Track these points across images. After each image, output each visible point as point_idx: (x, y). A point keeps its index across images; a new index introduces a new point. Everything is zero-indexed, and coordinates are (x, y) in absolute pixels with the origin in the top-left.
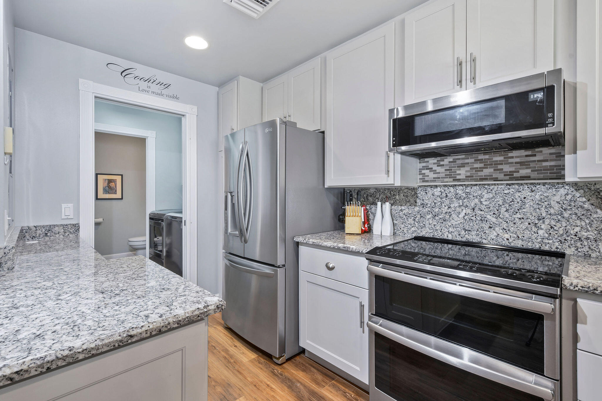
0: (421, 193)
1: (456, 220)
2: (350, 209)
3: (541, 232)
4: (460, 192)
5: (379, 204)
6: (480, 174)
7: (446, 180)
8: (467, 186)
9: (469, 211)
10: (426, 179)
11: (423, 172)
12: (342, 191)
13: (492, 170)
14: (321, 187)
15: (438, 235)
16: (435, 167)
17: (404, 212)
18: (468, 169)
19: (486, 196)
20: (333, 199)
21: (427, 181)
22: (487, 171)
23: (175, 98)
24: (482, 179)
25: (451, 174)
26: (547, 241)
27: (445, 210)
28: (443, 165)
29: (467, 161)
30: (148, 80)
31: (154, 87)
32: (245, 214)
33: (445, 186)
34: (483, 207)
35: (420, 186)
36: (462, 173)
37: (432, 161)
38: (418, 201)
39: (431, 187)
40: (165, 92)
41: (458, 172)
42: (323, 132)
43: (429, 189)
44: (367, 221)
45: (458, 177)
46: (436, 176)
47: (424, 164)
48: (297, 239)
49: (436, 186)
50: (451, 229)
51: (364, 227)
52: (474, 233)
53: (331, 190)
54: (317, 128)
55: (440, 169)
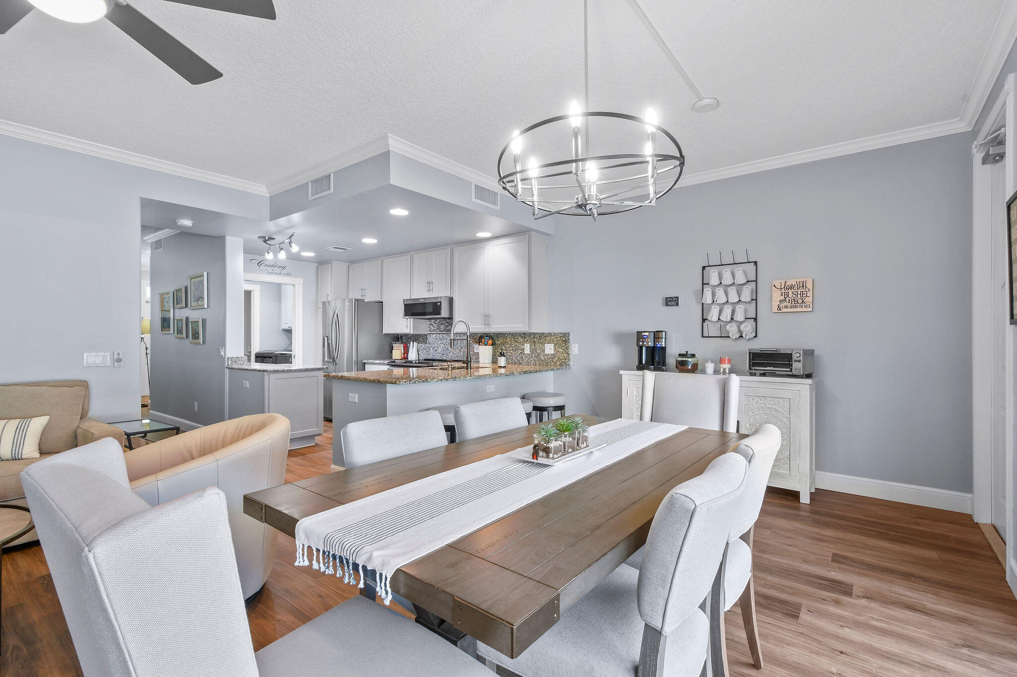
0: (428, 337)
1: (440, 350)
2: (395, 346)
4: (441, 336)
5: (412, 343)
6: (446, 328)
8: (442, 334)
11: (430, 326)
12: (397, 336)
13: (449, 327)
14: (381, 333)
15: (434, 358)
16: (434, 324)
17: (423, 346)
18: (444, 326)
20: (389, 340)
21: (431, 331)
23: (289, 274)
25: (438, 329)
27: (436, 345)
29: (444, 322)
30: (273, 266)
31: (277, 270)
32: (335, 349)
33: (436, 334)
35: (428, 334)
36: (442, 327)
37: (433, 321)
38: (427, 341)
39: (432, 334)
40: (283, 271)
42: (382, 302)
44: (406, 351)
45: (440, 330)
46: (434, 328)
47: (430, 322)
48: (364, 361)
49: (434, 334)
50: (438, 354)
51: (404, 355)
53: (386, 335)
54: (379, 299)
55: (435, 325)
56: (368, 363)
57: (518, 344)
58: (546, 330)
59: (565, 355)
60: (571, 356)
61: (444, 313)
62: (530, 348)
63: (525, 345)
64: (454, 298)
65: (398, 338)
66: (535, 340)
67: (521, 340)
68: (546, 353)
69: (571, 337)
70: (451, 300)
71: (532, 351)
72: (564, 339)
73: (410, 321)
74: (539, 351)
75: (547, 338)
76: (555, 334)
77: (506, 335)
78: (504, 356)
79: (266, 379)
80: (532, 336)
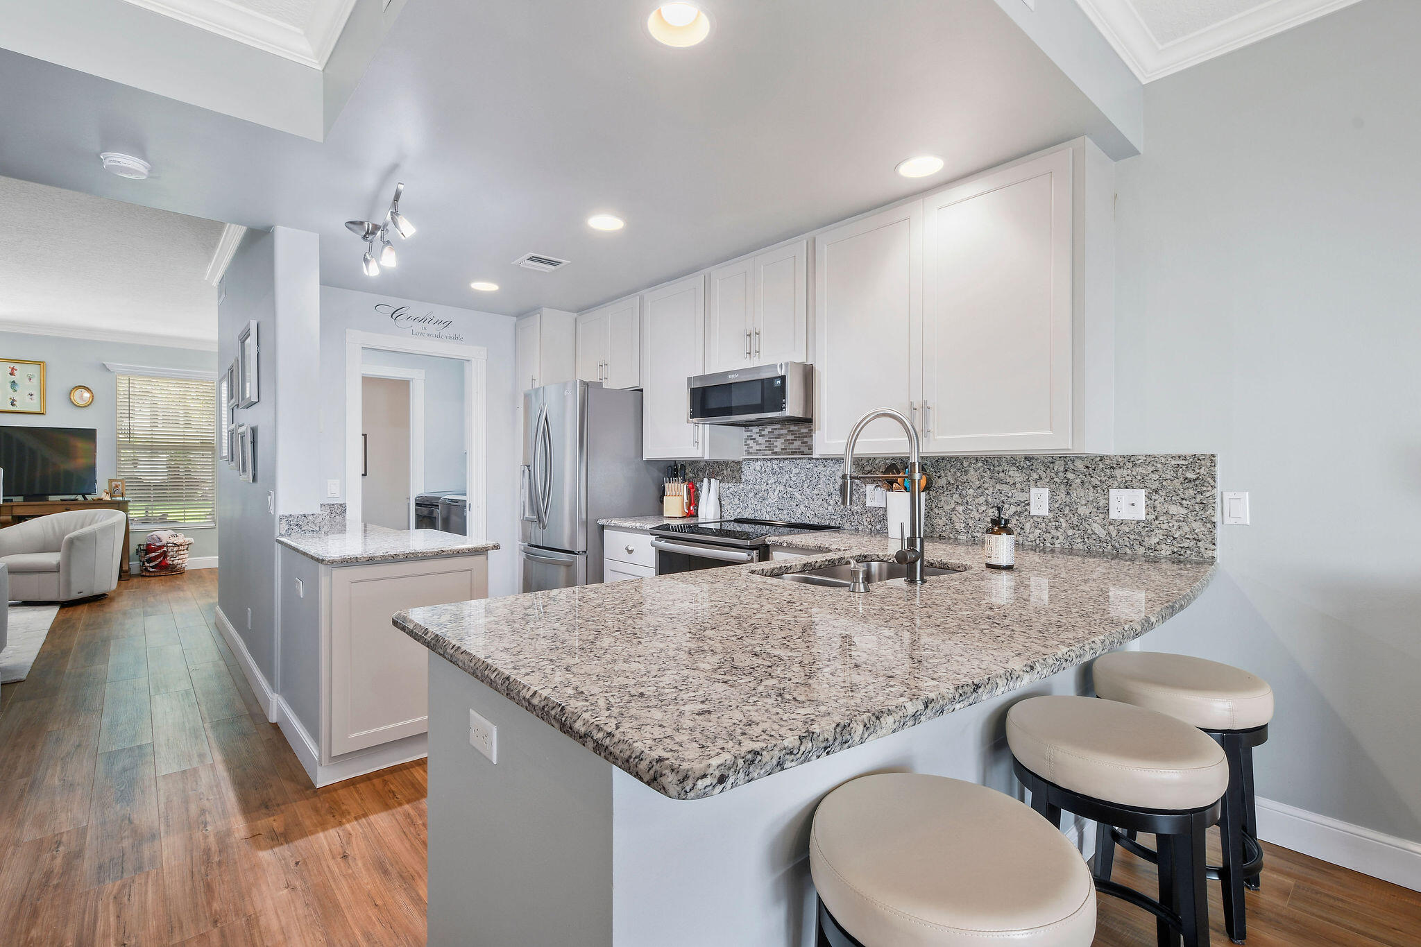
0: (745, 468)
1: (773, 498)
2: (670, 487)
3: (830, 508)
4: (775, 467)
5: (706, 480)
6: (792, 446)
7: (766, 452)
8: (780, 460)
9: (782, 488)
10: (751, 450)
11: (748, 442)
12: (673, 464)
13: (799, 443)
14: (640, 459)
15: (758, 516)
16: (757, 438)
17: (731, 489)
18: (782, 440)
19: (795, 471)
20: (656, 473)
21: (751, 453)
22: (797, 444)
24: (793, 453)
25: (770, 447)
26: (833, 517)
27: (764, 487)
28: (764, 435)
29: (782, 432)
32: (543, 495)
33: (764, 459)
34: (792, 483)
35: (744, 460)
36: (779, 444)
37: (755, 429)
38: (742, 477)
39: (753, 460)
41: (775, 444)
42: (641, 390)
43: (751, 463)
44: (694, 499)
45: (776, 450)
46: (758, 447)
47: (749, 434)
48: (601, 522)
49: (757, 460)
50: (769, 510)
51: (689, 509)
52: (785, 512)
53: (650, 462)
54: (634, 384)
55: (761, 440)
56: (610, 527)
57: (1006, 488)
58: (1111, 447)
59: (1195, 525)
60: (1219, 531)
61: (793, 407)
62: (1052, 500)
63: (1034, 491)
64: (817, 367)
65: (675, 470)
66: (1070, 476)
67: (1017, 476)
68: (1113, 515)
69: (1219, 470)
70: (808, 374)
71: (1058, 510)
72: (1191, 476)
73: (704, 429)
74: (1083, 511)
75: (1118, 472)
76: (1151, 460)
77: (965, 464)
78: (1009, 532)
79: (324, 582)
80: (1059, 466)
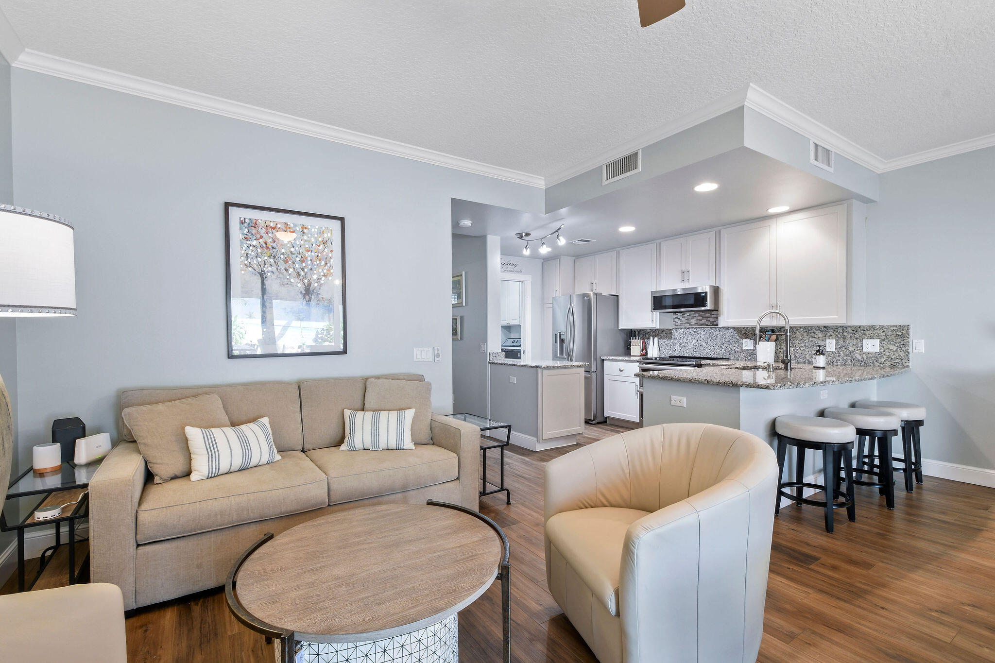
0: (674, 332)
1: (690, 346)
2: (633, 341)
3: (723, 350)
4: (692, 331)
5: (652, 338)
6: (701, 322)
7: (686, 325)
8: (695, 328)
9: (695, 341)
10: (677, 324)
11: (675, 320)
12: (630, 331)
13: (705, 320)
14: (617, 328)
15: (682, 355)
16: (681, 318)
17: (665, 343)
18: (695, 319)
19: (703, 333)
20: (624, 336)
21: (677, 325)
22: (704, 321)
23: (519, 272)
24: (701, 325)
25: (688, 322)
26: (724, 354)
27: (685, 341)
28: (684, 317)
29: (695, 315)
30: (507, 264)
31: (510, 268)
33: (685, 328)
34: (701, 339)
35: (674, 328)
36: (693, 321)
37: (680, 314)
38: (672, 336)
39: (679, 328)
40: (515, 269)
41: (692, 321)
42: (618, 296)
43: (678, 330)
44: (645, 348)
45: (691, 324)
46: (681, 323)
47: (676, 316)
48: (602, 358)
49: (681, 328)
50: (688, 351)
51: (643, 352)
52: (697, 352)
53: (622, 330)
54: (614, 293)
55: (683, 319)
56: (606, 360)
57: (815, 340)
58: (864, 322)
59: (900, 353)
60: (911, 356)
61: (709, 306)
62: (837, 344)
63: (828, 341)
64: (721, 287)
65: (631, 334)
66: (845, 334)
67: (820, 335)
68: (865, 350)
69: (911, 331)
70: (716, 291)
71: (839, 348)
72: (899, 333)
73: (657, 314)
74: (851, 349)
75: (867, 333)
76: (882, 327)
77: (794, 329)
79: (540, 375)
80: (840, 330)
